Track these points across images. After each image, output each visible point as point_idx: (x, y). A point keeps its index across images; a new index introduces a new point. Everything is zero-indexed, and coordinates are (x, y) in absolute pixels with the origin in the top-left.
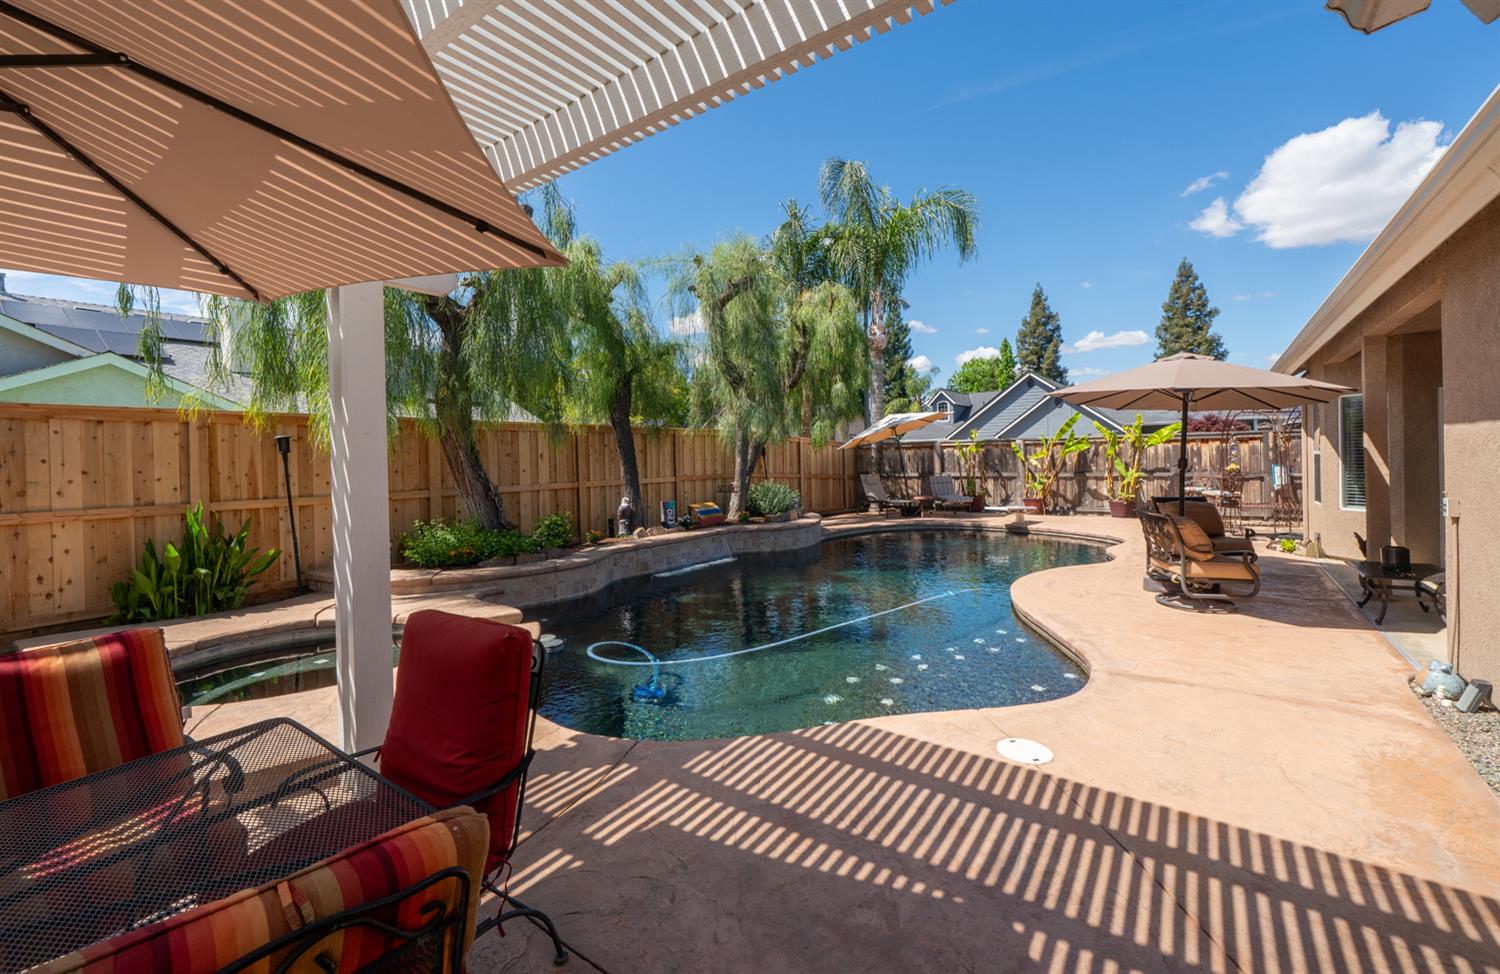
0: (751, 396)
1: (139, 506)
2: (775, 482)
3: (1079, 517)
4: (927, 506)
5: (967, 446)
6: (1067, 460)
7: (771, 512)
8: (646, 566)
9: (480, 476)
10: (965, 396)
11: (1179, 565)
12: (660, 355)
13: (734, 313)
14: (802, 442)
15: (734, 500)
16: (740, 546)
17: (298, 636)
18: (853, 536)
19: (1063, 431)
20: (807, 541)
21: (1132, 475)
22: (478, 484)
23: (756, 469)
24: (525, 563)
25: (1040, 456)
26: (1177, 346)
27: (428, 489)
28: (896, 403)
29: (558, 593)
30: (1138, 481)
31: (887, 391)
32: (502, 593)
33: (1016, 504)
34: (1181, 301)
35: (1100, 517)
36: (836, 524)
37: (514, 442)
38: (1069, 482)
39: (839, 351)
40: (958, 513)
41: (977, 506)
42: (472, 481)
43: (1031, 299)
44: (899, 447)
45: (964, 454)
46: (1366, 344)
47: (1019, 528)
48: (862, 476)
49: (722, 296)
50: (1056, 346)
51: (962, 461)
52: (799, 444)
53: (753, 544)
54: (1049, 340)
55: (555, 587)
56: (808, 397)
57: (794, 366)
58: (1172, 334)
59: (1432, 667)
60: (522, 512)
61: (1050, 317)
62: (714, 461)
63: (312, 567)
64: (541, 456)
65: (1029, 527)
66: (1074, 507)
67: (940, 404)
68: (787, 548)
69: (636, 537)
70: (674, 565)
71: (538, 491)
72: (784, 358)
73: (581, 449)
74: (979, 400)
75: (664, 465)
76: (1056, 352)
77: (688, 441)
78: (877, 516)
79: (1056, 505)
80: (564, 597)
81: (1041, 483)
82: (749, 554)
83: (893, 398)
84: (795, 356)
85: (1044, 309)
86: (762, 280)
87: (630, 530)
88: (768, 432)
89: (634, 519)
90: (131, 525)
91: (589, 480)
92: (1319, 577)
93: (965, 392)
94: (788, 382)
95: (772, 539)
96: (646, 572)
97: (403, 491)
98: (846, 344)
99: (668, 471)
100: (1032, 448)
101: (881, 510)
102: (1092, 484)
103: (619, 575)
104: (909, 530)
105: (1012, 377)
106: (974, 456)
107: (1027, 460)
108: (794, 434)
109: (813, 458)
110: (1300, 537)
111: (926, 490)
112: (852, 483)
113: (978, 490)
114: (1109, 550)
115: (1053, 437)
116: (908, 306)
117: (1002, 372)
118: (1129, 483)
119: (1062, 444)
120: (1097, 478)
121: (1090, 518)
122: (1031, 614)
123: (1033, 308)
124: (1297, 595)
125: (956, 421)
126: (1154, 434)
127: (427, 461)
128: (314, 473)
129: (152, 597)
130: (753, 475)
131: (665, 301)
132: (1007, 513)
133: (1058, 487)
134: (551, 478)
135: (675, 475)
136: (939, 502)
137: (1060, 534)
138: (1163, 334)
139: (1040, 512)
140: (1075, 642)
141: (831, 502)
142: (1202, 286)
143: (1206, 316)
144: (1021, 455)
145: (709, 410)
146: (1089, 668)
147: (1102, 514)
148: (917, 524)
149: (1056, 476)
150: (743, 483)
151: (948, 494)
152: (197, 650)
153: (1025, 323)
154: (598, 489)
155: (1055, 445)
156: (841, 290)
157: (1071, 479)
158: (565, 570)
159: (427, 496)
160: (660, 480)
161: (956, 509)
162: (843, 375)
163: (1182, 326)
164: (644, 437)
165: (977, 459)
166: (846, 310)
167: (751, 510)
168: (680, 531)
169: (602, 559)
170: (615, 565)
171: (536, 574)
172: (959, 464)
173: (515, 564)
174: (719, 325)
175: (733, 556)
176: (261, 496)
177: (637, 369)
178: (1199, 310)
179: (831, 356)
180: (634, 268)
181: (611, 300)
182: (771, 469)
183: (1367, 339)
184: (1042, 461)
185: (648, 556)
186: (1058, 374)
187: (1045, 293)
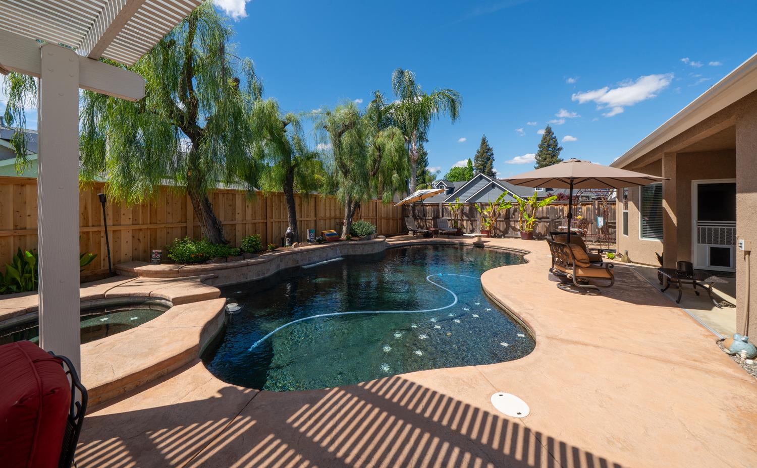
0: (354, 179)
1: (17, 229)
2: (364, 220)
3: (506, 239)
4: (436, 233)
5: (455, 205)
6: (501, 212)
7: (362, 235)
8: (297, 262)
9: (211, 216)
10: (451, 183)
11: (572, 269)
12: (308, 159)
13: (346, 139)
14: (378, 202)
15: (344, 229)
16: (346, 252)
17: (94, 303)
18: (401, 247)
19: (499, 199)
20: (378, 249)
21: (532, 220)
22: (209, 220)
23: (355, 214)
24: (232, 261)
25: (489, 210)
26: (544, 163)
27: (186, 222)
28: (421, 186)
29: (248, 277)
30: (534, 223)
31: (417, 180)
32: (217, 277)
33: (477, 233)
34: (546, 144)
35: (516, 240)
36: (394, 241)
37: (234, 199)
38: (501, 223)
39: (396, 159)
40: (450, 236)
41: (459, 233)
42: (206, 219)
43: (480, 142)
44: (423, 205)
45: (453, 209)
46: (665, 157)
47: (479, 244)
48: (406, 218)
49: (339, 131)
50: (492, 162)
51: (452, 212)
52: (376, 203)
53: (352, 250)
54: (488, 159)
55: (247, 274)
56: (381, 181)
57: (374, 166)
58: (542, 158)
59: (736, 338)
60: (237, 234)
61: (489, 149)
62: (335, 210)
63: (119, 262)
64: (248, 206)
65: (484, 244)
66: (504, 234)
67: (440, 185)
68: (369, 253)
69: (293, 247)
70: (312, 261)
71: (246, 224)
72: (369, 162)
73: (269, 203)
74: (458, 185)
75: (310, 212)
76: (492, 165)
77: (323, 201)
78: (411, 237)
79: (495, 233)
80: (252, 279)
81: (489, 223)
82: (351, 255)
83: (419, 184)
84: (375, 161)
85: (487, 146)
86: (359, 123)
87: (291, 243)
88: (362, 196)
89: (293, 238)
90: (12, 240)
91: (272, 219)
92: (633, 273)
93: (451, 181)
94: (371, 173)
95: (361, 249)
96: (297, 265)
97: (172, 223)
98: (399, 155)
99: (313, 214)
100: (485, 207)
101: (414, 234)
102: (512, 224)
103: (283, 266)
104: (427, 244)
105: (472, 175)
106: (458, 210)
107: (482, 212)
108: (375, 198)
109: (383, 210)
110: (615, 251)
111: (435, 226)
112: (401, 221)
113: (459, 226)
114: (525, 257)
115: (494, 201)
116: (428, 141)
117: (468, 173)
118: (530, 224)
119: (499, 205)
120: (514, 221)
121: (511, 239)
122: (494, 294)
123: (482, 145)
124: (627, 284)
125: (447, 194)
126: (542, 201)
127: (186, 208)
128: (122, 213)
129: (19, 279)
130: (354, 217)
131: (313, 133)
132: (473, 237)
133: (497, 225)
134: (252, 217)
135: (316, 217)
136: (441, 231)
137: (498, 247)
138: (538, 158)
139: (488, 237)
140: (522, 314)
141: (391, 230)
142: (555, 137)
143: (557, 150)
144: (479, 210)
145: (334, 186)
146: (535, 333)
147: (516, 238)
148: (431, 241)
149: (496, 219)
150: (348, 221)
151: (445, 227)
152: (27, 313)
153: (478, 152)
154: (277, 223)
155: (495, 205)
156: (397, 131)
157: (503, 221)
158: (252, 265)
159: (185, 225)
160: (309, 219)
161: (449, 235)
162: (397, 171)
163: (547, 155)
164: (301, 198)
165: (459, 211)
166: (400, 140)
167: (352, 233)
168: (316, 244)
169: (273, 259)
170: (281, 262)
171: (237, 267)
172: (451, 213)
173: (226, 261)
174: (338, 145)
175: (342, 256)
176: (90, 224)
177: (297, 165)
178: (554, 148)
179: (392, 161)
180: (297, 116)
181: (285, 131)
182: (363, 215)
183: (666, 154)
184: (489, 213)
185: (298, 257)
186: (492, 175)
187: (487, 139)
